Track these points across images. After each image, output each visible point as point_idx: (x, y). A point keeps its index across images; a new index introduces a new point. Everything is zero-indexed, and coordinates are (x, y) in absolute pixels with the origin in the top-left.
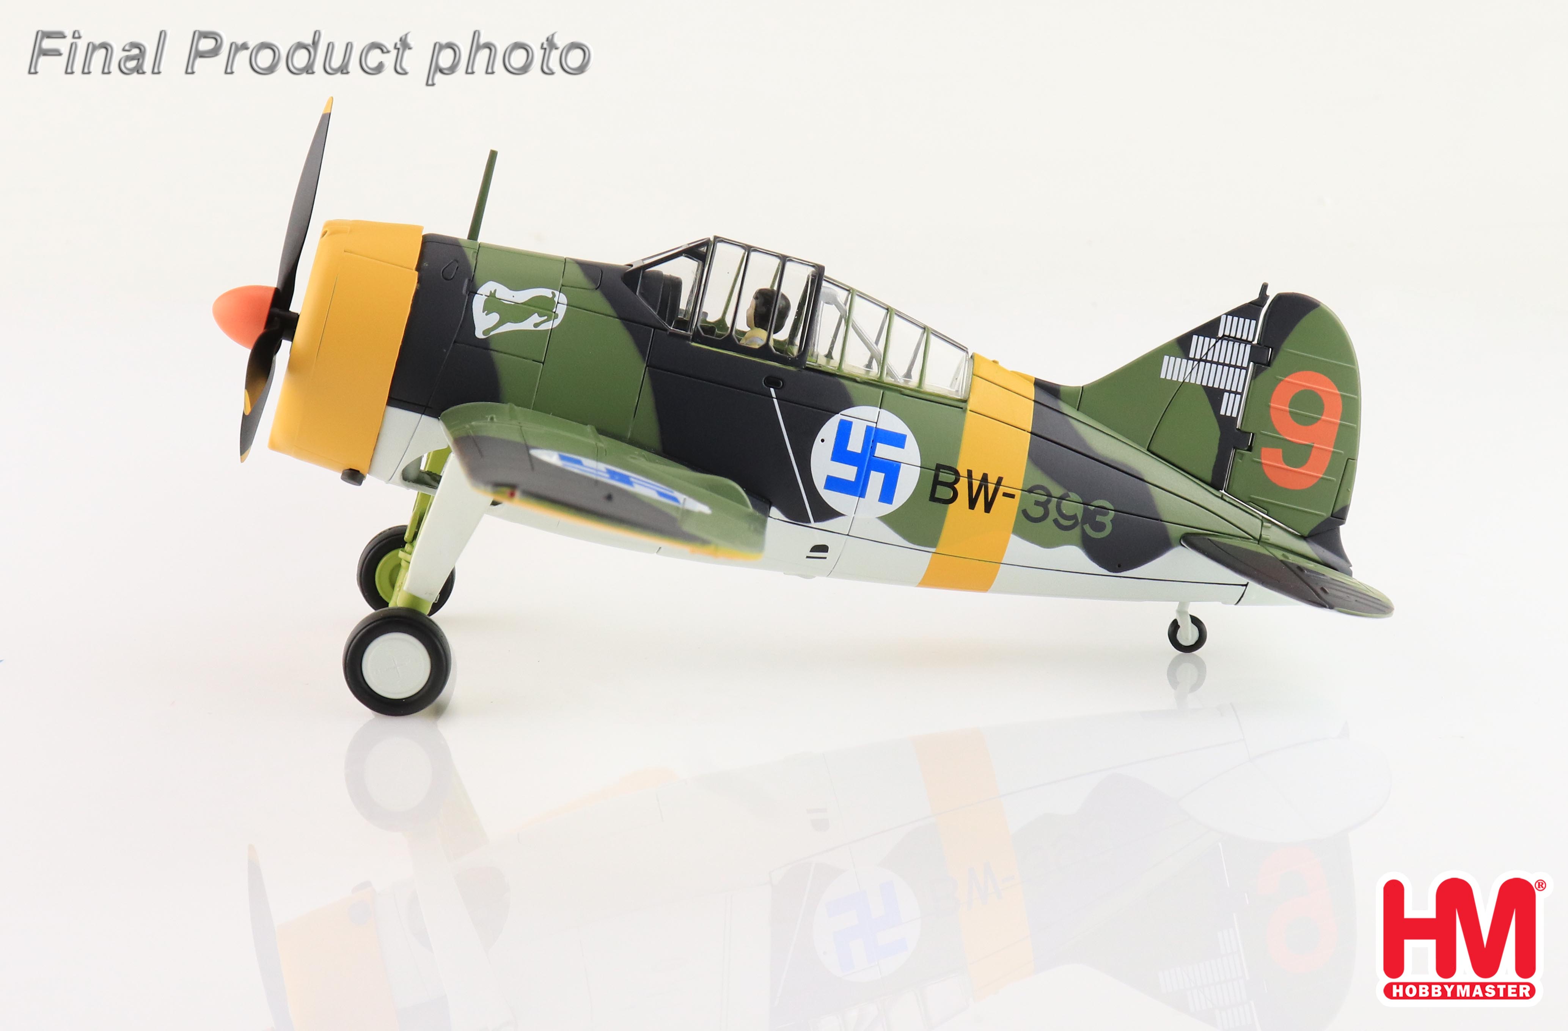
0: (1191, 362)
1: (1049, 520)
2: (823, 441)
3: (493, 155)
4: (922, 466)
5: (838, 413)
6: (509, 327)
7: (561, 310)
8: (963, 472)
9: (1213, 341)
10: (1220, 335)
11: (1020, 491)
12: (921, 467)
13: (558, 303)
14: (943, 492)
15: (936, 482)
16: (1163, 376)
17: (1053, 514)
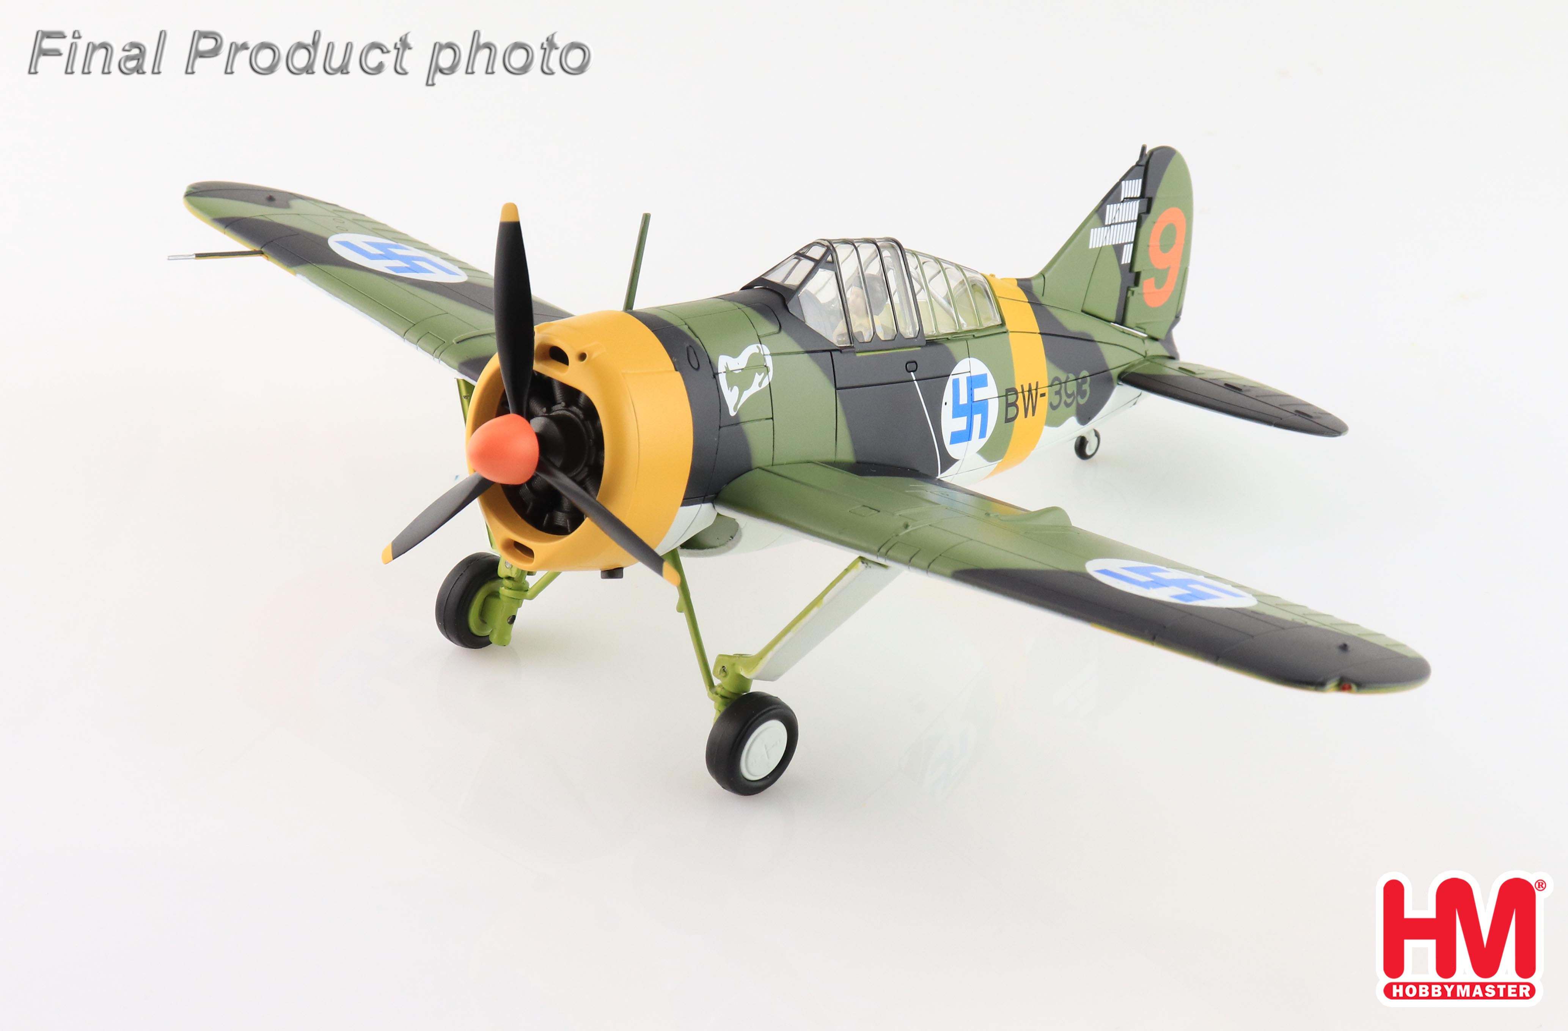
0: (1106, 228)
1: (1062, 404)
2: (946, 404)
3: (646, 218)
4: (1000, 395)
5: (949, 375)
6: (747, 394)
7: (769, 362)
8: (1019, 390)
9: (1119, 205)
10: (1122, 199)
11: (1047, 388)
12: (998, 397)
13: (764, 355)
14: (1012, 411)
15: (1008, 405)
16: (1090, 247)
17: (1064, 397)
